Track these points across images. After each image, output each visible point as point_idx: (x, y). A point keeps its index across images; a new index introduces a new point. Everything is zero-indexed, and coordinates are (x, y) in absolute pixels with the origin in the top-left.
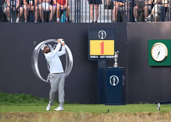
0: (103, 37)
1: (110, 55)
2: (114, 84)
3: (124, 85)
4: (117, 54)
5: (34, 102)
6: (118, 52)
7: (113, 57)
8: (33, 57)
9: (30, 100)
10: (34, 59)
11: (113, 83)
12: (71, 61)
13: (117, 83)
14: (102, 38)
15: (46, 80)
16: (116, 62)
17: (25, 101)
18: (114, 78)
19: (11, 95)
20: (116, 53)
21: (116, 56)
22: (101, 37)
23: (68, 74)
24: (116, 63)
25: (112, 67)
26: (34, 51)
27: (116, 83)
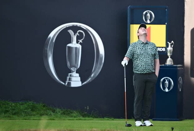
0: (150, 20)
1: (160, 47)
2: (167, 90)
3: (180, 91)
4: (171, 45)
5: (47, 115)
6: (172, 42)
7: (164, 50)
8: (46, 49)
9: (42, 112)
10: (47, 51)
11: (164, 88)
12: (102, 55)
13: (171, 88)
14: (149, 22)
15: (65, 83)
16: (169, 56)
17: (34, 113)
18: (167, 81)
19: (13, 104)
20: (169, 44)
21: (170, 48)
22: (146, 20)
23: (97, 74)
24: (169, 59)
25: (163, 65)
26: (47, 40)
27: (169, 88)
